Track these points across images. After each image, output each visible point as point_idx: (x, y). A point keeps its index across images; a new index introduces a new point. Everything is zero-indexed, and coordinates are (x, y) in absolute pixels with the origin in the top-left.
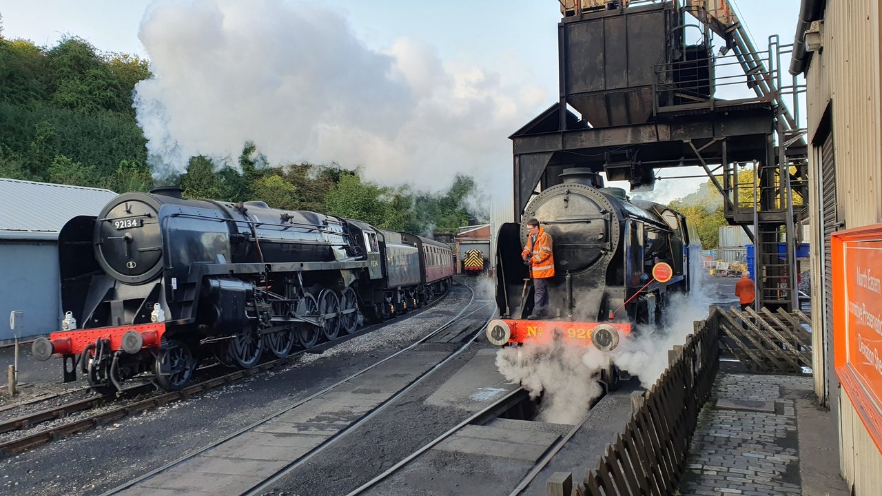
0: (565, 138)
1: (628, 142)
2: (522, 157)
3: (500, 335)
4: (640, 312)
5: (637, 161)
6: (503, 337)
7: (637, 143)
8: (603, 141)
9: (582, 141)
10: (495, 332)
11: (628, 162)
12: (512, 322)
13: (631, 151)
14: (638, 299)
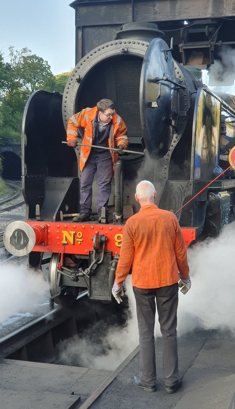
0: (136, 9)
1: (208, 16)
2: (87, 30)
3: (22, 242)
4: (210, 214)
5: (217, 42)
6: (26, 244)
7: (219, 16)
8: (180, 13)
9: (155, 13)
10: (15, 238)
11: (207, 43)
12: (42, 225)
13: (211, 29)
14: (208, 197)
